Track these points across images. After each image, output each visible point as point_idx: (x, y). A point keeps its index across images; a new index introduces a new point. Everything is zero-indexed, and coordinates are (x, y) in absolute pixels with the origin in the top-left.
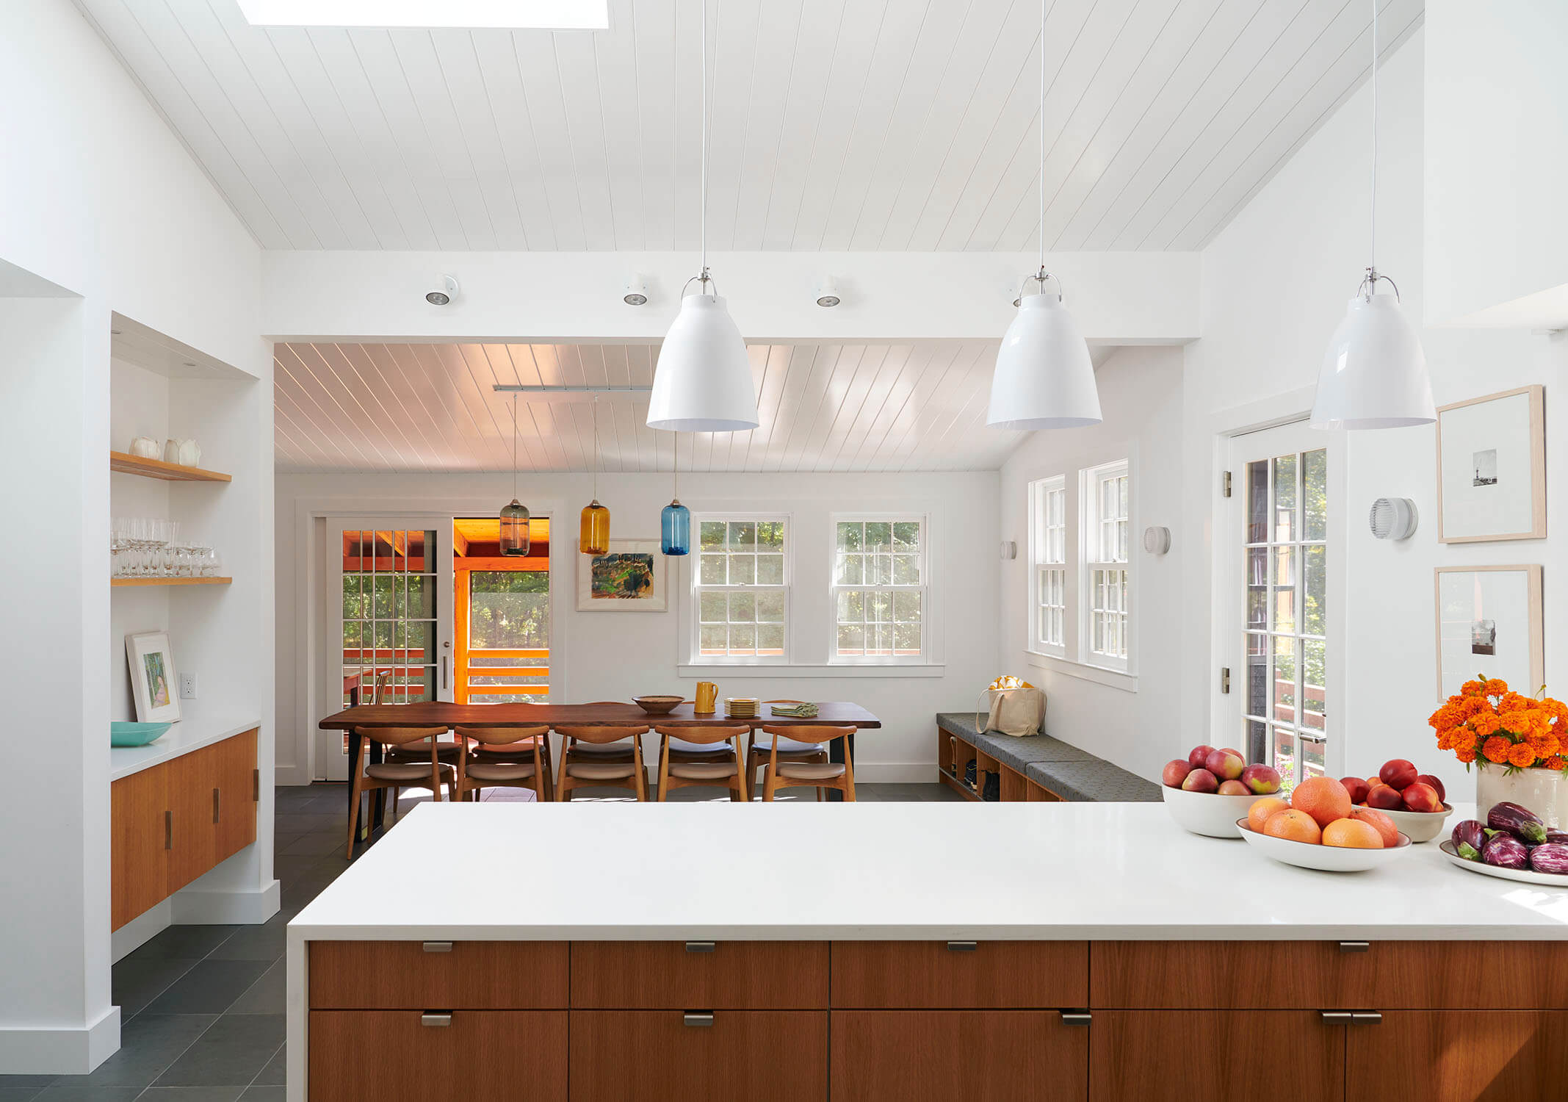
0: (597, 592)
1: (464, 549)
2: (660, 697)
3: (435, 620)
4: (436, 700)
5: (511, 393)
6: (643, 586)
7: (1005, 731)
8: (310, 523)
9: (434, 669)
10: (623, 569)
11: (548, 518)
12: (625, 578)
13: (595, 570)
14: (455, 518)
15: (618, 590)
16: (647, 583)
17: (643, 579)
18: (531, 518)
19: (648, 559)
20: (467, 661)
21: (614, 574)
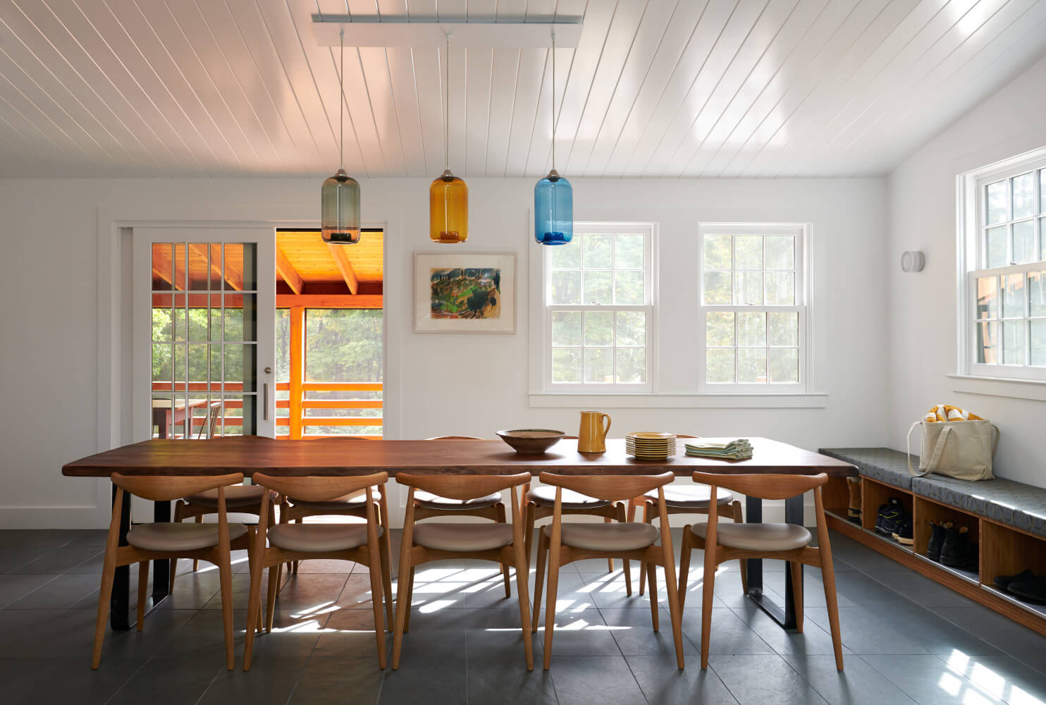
0: (437, 311)
1: (299, 286)
2: (530, 431)
3: (254, 343)
4: (256, 434)
5: (336, 26)
6: (487, 305)
7: (951, 473)
8: (115, 236)
9: (254, 398)
10: (466, 286)
11: (381, 230)
12: (467, 296)
13: (435, 287)
14: (278, 230)
15: (460, 309)
16: (494, 302)
17: (489, 297)
18: (363, 230)
19: (495, 275)
20: (301, 395)
21: (455, 291)
